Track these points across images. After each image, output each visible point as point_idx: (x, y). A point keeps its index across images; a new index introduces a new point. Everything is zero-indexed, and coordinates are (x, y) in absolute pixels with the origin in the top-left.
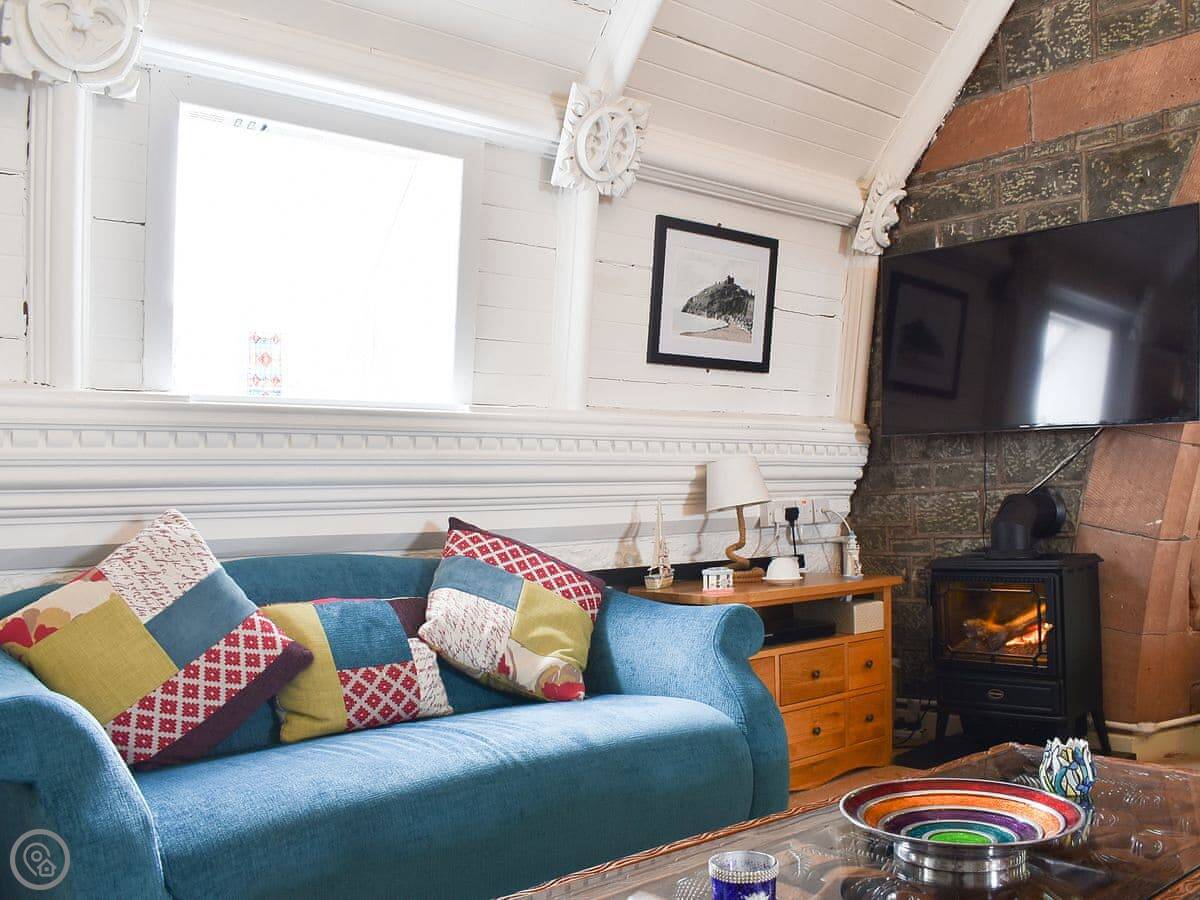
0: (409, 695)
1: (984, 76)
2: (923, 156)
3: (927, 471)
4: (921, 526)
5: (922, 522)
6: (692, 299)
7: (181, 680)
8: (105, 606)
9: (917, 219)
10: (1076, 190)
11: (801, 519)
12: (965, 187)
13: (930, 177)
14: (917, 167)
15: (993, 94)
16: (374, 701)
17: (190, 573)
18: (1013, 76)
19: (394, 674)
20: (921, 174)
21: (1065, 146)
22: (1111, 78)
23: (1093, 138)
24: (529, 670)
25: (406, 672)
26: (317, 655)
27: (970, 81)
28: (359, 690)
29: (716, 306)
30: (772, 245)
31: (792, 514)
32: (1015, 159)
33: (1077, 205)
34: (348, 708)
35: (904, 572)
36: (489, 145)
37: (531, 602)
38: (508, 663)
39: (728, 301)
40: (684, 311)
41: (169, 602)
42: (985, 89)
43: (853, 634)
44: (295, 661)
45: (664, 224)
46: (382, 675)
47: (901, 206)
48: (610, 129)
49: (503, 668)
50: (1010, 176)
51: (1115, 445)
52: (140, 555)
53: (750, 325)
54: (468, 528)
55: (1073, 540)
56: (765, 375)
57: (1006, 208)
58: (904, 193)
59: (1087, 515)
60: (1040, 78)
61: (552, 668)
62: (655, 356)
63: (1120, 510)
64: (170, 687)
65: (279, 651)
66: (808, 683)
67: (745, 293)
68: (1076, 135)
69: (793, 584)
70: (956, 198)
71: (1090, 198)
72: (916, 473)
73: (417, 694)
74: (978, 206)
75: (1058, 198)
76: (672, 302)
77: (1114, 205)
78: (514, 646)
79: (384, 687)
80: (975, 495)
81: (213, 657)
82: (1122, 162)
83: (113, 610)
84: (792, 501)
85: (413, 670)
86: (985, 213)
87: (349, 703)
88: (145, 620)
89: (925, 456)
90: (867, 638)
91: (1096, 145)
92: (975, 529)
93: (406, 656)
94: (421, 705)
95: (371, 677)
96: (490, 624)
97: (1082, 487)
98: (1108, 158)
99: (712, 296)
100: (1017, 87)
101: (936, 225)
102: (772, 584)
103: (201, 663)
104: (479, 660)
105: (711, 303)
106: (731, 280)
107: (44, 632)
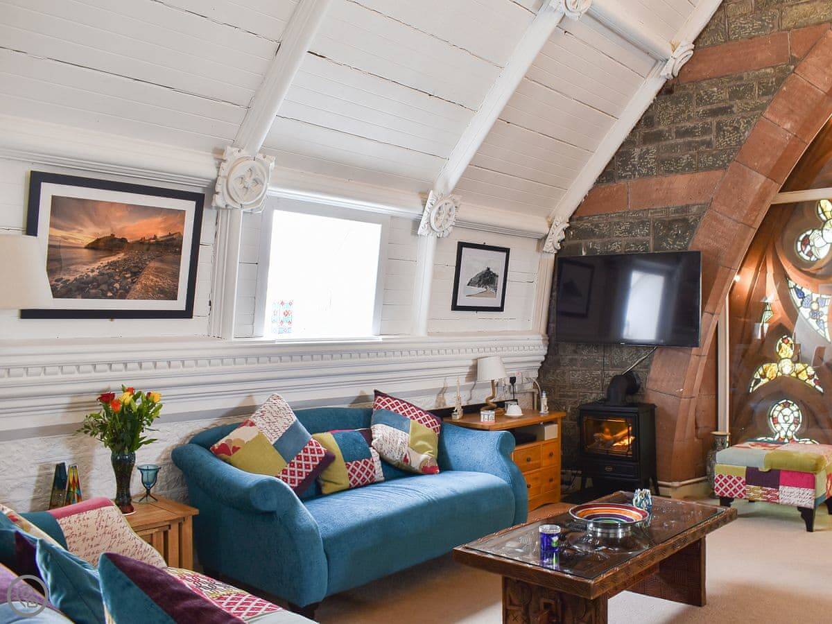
0: (372, 472)
1: (607, 175)
2: (577, 208)
3: (576, 359)
4: (573, 386)
5: (573, 384)
6: (471, 280)
7: (289, 468)
8: (256, 437)
9: (575, 237)
10: (647, 235)
11: (518, 381)
12: (597, 226)
13: (580, 219)
14: (574, 213)
15: (611, 184)
16: (359, 475)
17: (287, 422)
18: (621, 177)
19: (366, 464)
20: (575, 217)
21: (643, 214)
22: (665, 186)
23: (656, 212)
24: (417, 460)
25: (370, 463)
26: (337, 456)
27: (601, 176)
28: (353, 471)
29: (482, 282)
30: (507, 251)
31: (513, 380)
32: (621, 216)
33: (648, 242)
34: (350, 479)
35: (564, 408)
36: (392, 217)
37: (414, 429)
38: (408, 457)
39: (487, 279)
40: (468, 285)
41: (280, 435)
42: (608, 181)
43: (544, 440)
44: (328, 459)
45: (461, 245)
46: (362, 464)
47: (566, 231)
48: (445, 209)
49: (406, 460)
50: (618, 223)
51: (663, 354)
52: (267, 414)
53: (496, 290)
54: (384, 396)
55: (643, 396)
56: (502, 313)
57: (615, 239)
58: (568, 225)
59: (650, 385)
60: (633, 181)
61: (426, 460)
62: (455, 307)
63: (664, 384)
64: (285, 472)
65: (323, 455)
66: (526, 464)
67: (494, 274)
68: (649, 209)
69: (520, 418)
70: (593, 231)
71: (654, 239)
72: (571, 360)
73: (374, 472)
74: (602, 236)
75: (639, 237)
76: (464, 281)
77: (665, 244)
78: (410, 450)
79: (363, 469)
80: (599, 372)
81: (299, 458)
82: (668, 225)
83: (260, 438)
84: (514, 373)
85: (373, 461)
86: (606, 239)
87: (350, 477)
88: (272, 443)
89: (575, 352)
90: (551, 442)
91: (658, 216)
92: (599, 389)
93: (369, 456)
94: (376, 477)
95: (357, 465)
96: (400, 441)
97: (648, 372)
98: (663, 222)
99: (480, 277)
100: (623, 182)
101: (583, 242)
102: (510, 418)
103: (295, 461)
104: (395, 457)
105: (480, 280)
106: (488, 269)
107: (235, 449)
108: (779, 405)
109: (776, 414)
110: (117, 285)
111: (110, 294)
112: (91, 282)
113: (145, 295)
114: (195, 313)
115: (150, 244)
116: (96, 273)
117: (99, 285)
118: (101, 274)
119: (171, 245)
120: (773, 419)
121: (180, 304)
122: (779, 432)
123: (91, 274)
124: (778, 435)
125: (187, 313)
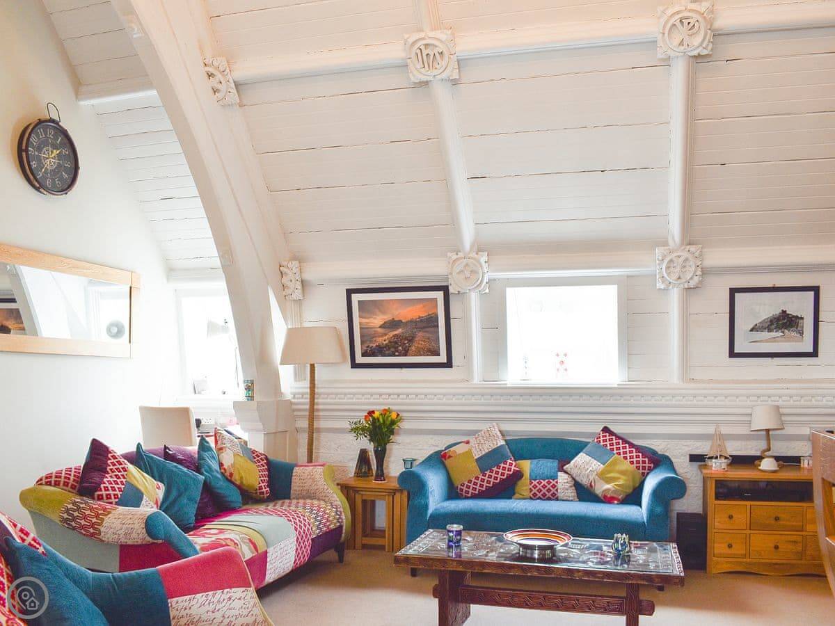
0: (554, 491)
6: (756, 325)
7: (481, 477)
8: (467, 452)
16: (540, 491)
17: (492, 445)
19: (549, 483)
24: (601, 488)
25: (554, 482)
26: (525, 475)
28: (535, 487)
29: (774, 326)
30: (815, 289)
34: (531, 492)
38: (593, 484)
39: (783, 322)
40: (751, 330)
41: (484, 453)
43: (811, 503)
44: (518, 475)
45: (733, 292)
46: (544, 483)
48: (679, 262)
49: (591, 486)
52: (480, 438)
53: (801, 333)
56: (815, 358)
61: (608, 490)
62: (733, 354)
64: (477, 478)
65: (511, 473)
66: (773, 522)
67: (796, 317)
73: (557, 490)
76: (742, 326)
78: (597, 478)
79: (544, 487)
81: (492, 471)
83: (469, 453)
85: (557, 482)
87: (531, 490)
88: (476, 458)
93: (555, 477)
94: (559, 495)
95: (540, 483)
99: (771, 321)
103: (488, 473)
104: (583, 481)
105: (771, 325)
106: (784, 311)
107: (450, 457)
110: (400, 348)
111: (397, 354)
112: (385, 347)
113: (418, 354)
114: (453, 364)
115: (416, 322)
116: (387, 342)
117: (389, 348)
118: (390, 342)
119: (431, 322)
121: (442, 358)
123: (385, 343)
125: (449, 364)
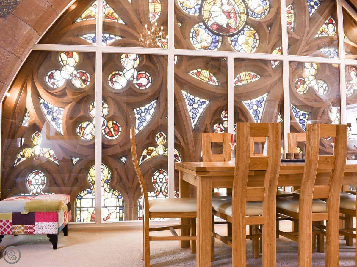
108: (33, 173)
109: (30, 179)
120: (29, 182)
122: (32, 190)
124: (32, 191)
